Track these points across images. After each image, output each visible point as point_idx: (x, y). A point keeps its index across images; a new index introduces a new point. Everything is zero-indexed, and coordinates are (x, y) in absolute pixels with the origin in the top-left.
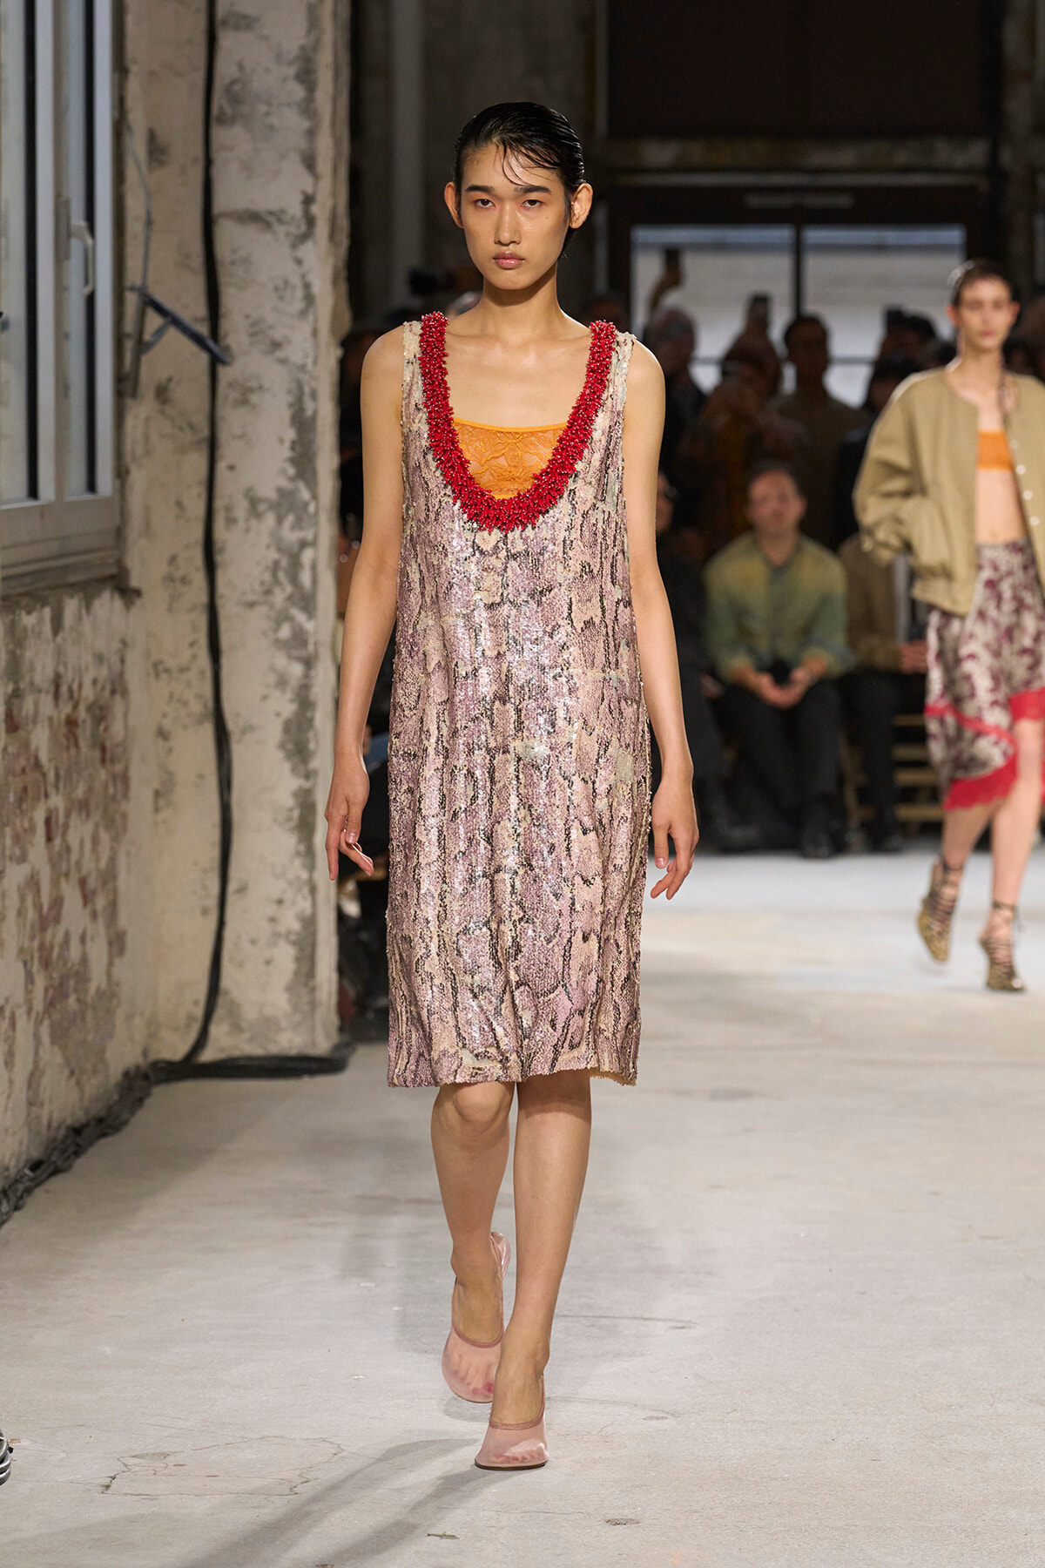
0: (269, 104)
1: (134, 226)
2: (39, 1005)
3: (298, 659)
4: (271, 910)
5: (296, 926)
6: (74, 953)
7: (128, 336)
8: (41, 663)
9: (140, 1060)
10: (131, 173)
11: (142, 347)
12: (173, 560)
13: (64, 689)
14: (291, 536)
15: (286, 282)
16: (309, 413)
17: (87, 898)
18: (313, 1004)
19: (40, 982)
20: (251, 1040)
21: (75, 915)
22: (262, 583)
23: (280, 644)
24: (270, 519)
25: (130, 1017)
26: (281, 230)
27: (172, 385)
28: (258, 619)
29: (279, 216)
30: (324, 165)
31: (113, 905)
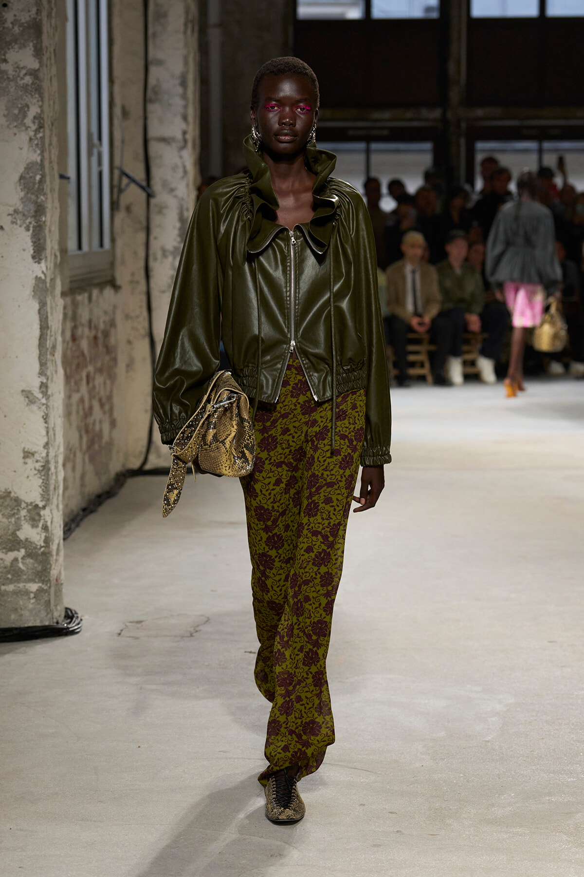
0: (169, 96)
1: (117, 143)
2: (84, 447)
6: (97, 428)
7: (115, 186)
8: (84, 315)
9: (122, 469)
10: (116, 122)
11: (120, 191)
12: (133, 274)
13: (93, 325)
15: (176, 165)
16: (185, 216)
17: (102, 405)
19: (85, 439)
21: (97, 413)
22: (167, 283)
24: (170, 258)
25: (118, 452)
26: (174, 145)
27: (132, 206)
29: (173, 139)
30: (191, 119)
31: (111, 410)
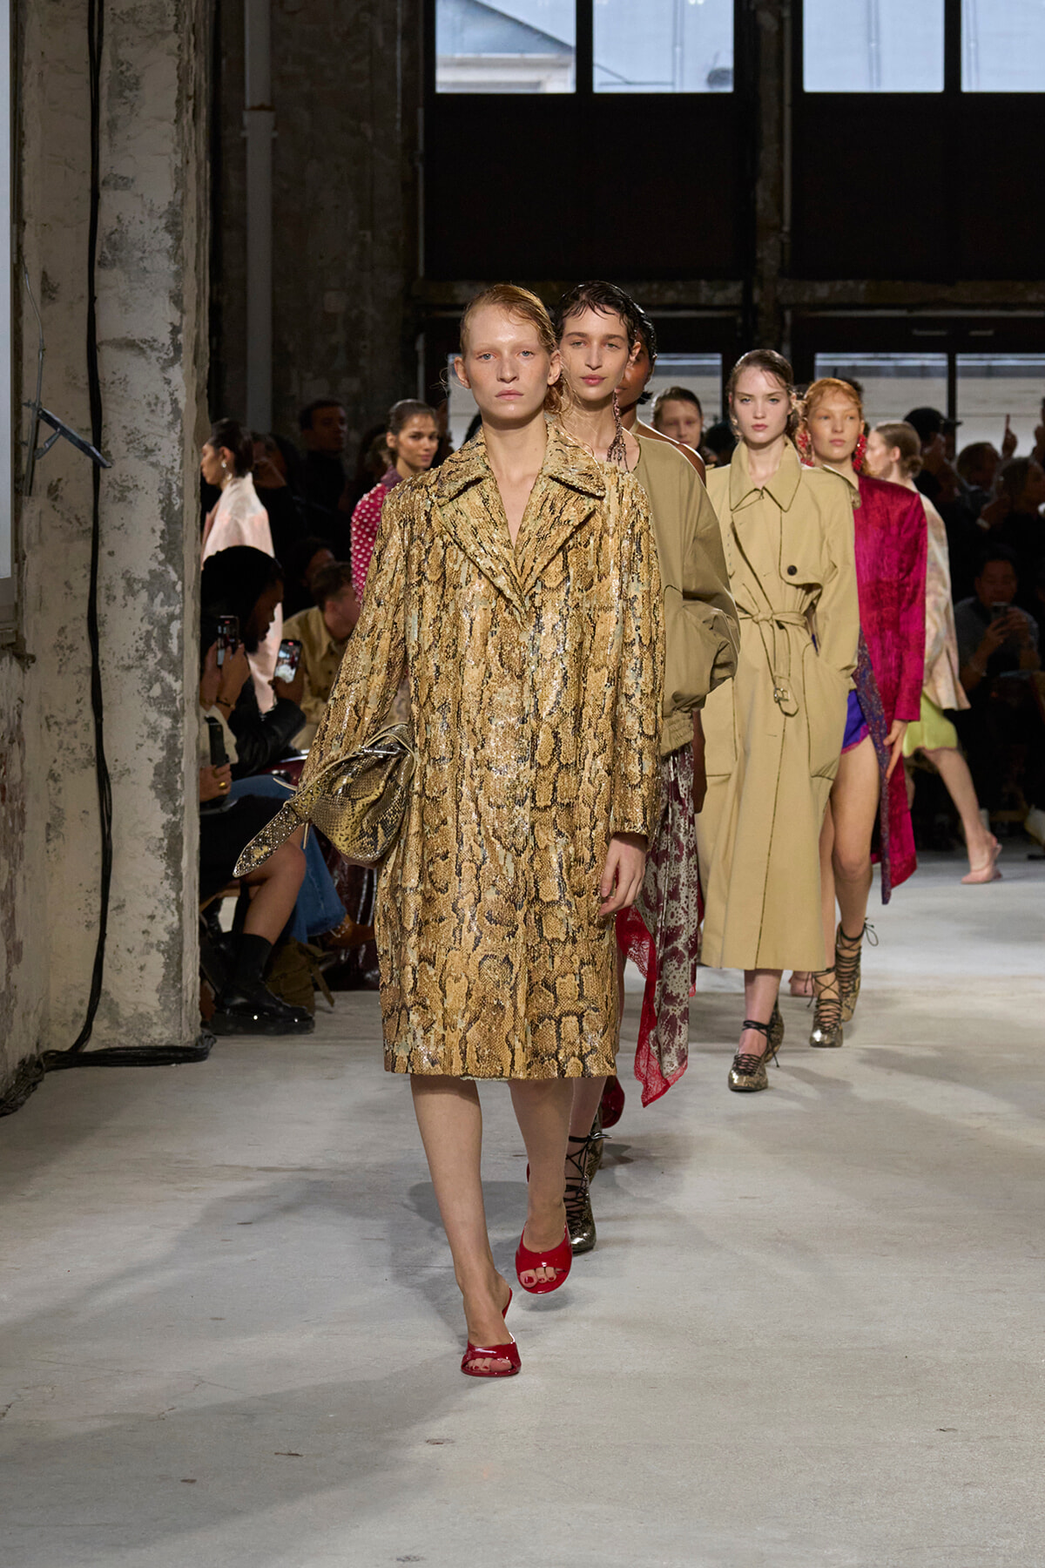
0: (144, 252)
1: (29, 352)
3: (167, 713)
4: (145, 924)
5: (166, 938)
7: (26, 444)
9: (34, 1052)
10: (27, 307)
11: (36, 452)
12: (62, 630)
14: (161, 611)
15: (157, 398)
16: (176, 508)
18: (180, 1003)
20: (127, 1034)
22: (137, 650)
23: (152, 701)
24: (144, 596)
25: (25, 1015)
26: (154, 355)
27: (62, 484)
28: (134, 680)
29: (151, 344)
30: (189, 301)
31: (11, 919)
